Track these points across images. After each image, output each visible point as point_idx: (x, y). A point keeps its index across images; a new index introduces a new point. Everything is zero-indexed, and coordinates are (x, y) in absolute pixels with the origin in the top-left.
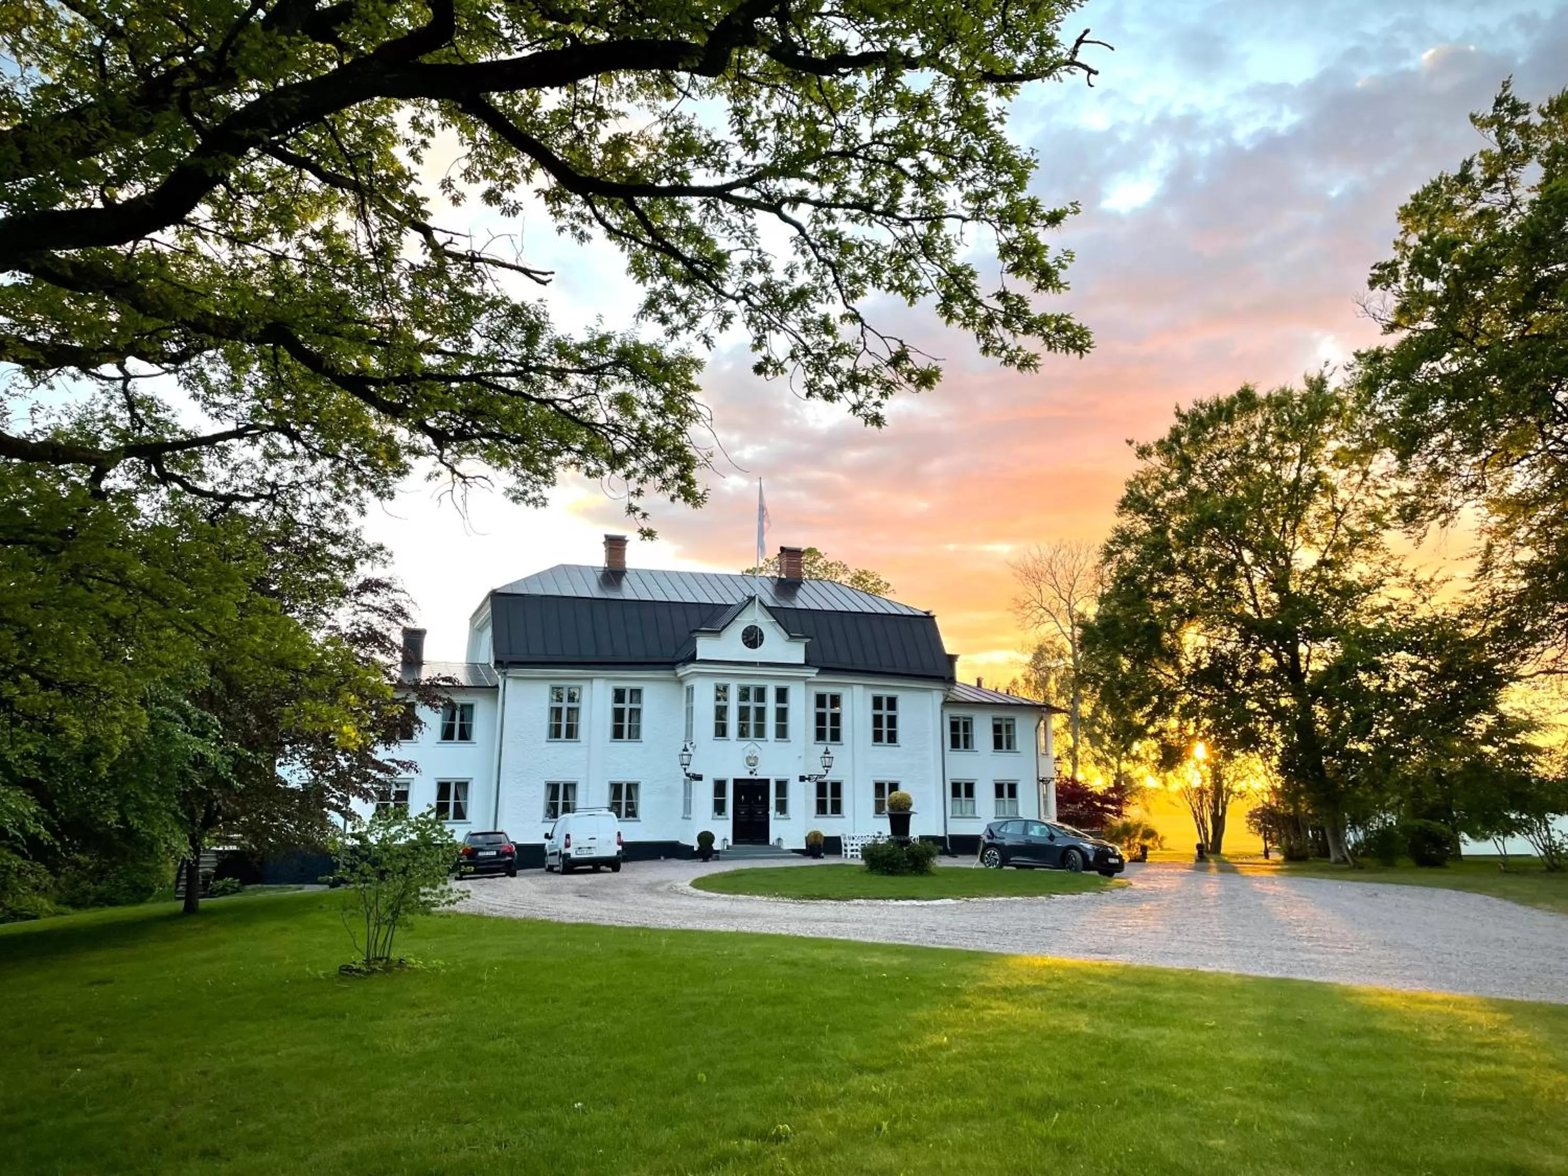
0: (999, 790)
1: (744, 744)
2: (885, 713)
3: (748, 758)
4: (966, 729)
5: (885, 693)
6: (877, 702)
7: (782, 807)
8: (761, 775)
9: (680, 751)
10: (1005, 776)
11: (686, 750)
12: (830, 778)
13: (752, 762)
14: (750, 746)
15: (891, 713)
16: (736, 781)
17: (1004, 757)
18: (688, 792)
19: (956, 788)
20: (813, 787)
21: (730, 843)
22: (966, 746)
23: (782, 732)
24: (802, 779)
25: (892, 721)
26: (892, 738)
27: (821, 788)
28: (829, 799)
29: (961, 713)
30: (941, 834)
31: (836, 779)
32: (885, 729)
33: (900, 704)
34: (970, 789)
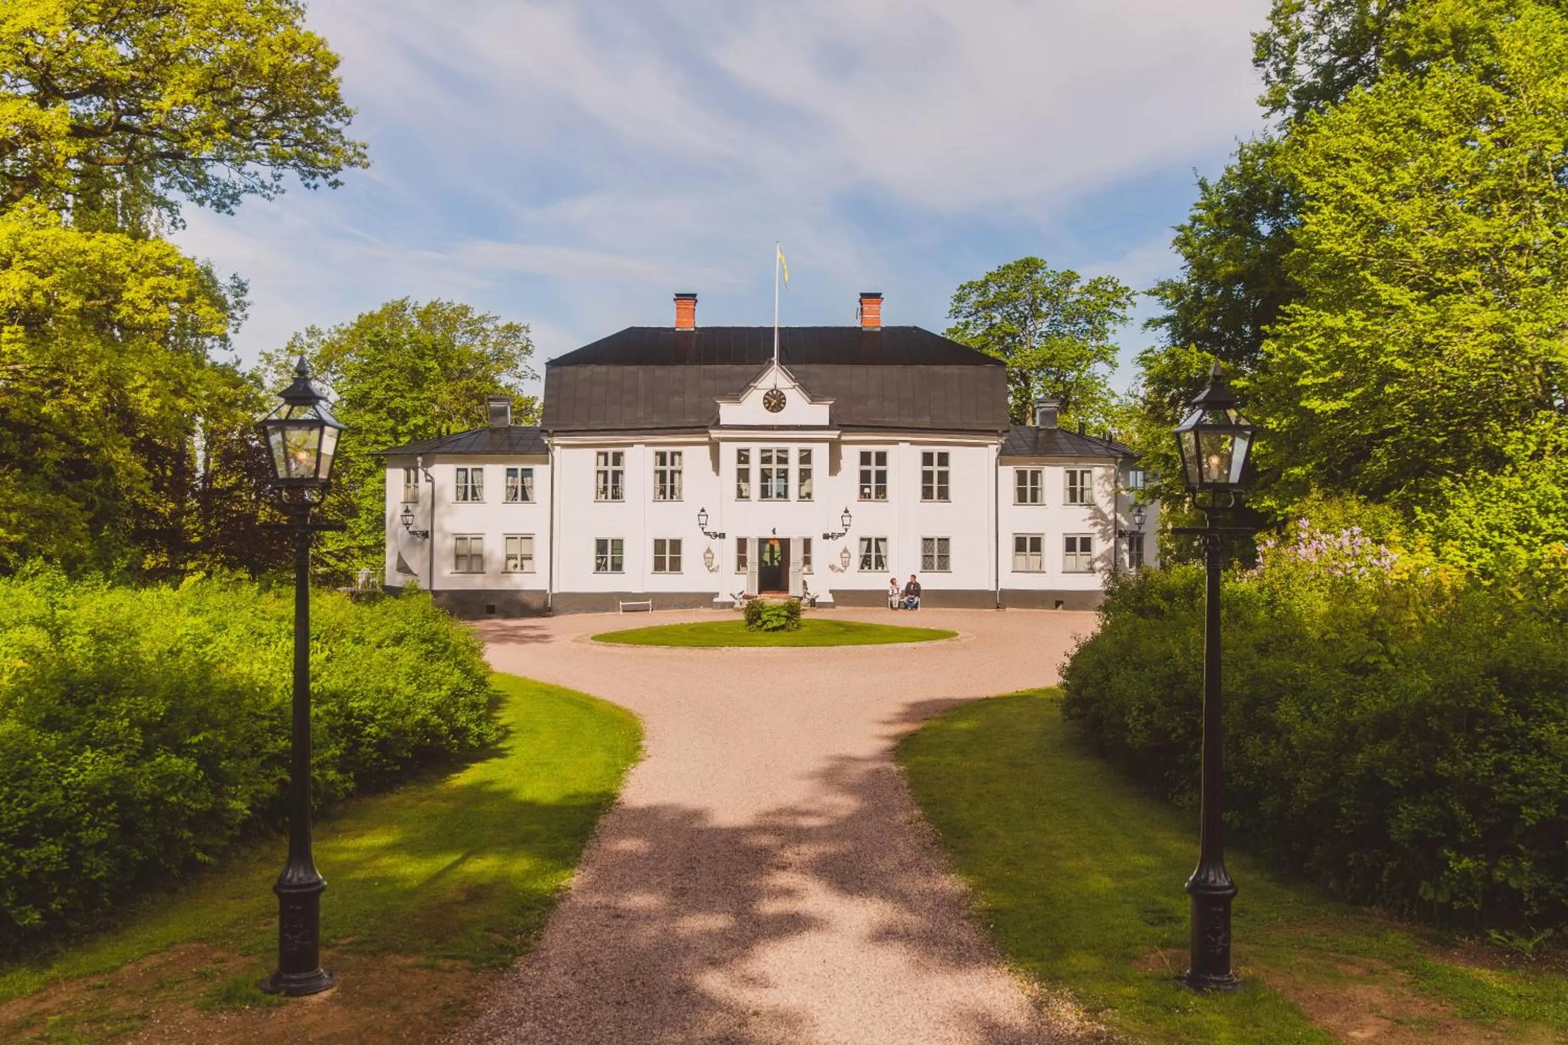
0: (1070, 544)
1: (767, 505)
2: (935, 468)
4: (1035, 483)
5: (936, 450)
6: (926, 459)
7: (805, 563)
8: (781, 534)
9: (699, 512)
10: (1079, 531)
11: (703, 510)
12: (873, 533)
14: (773, 506)
15: (943, 469)
16: (759, 540)
17: (1077, 511)
19: (1019, 542)
22: (1034, 501)
23: (805, 494)
24: (826, 537)
25: (945, 477)
26: (944, 494)
27: (866, 543)
28: (873, 554)
29: (1027, 466)
30: (994, 589)
31: (881, 535)
32: (935, 485)
34: (1036, 545)
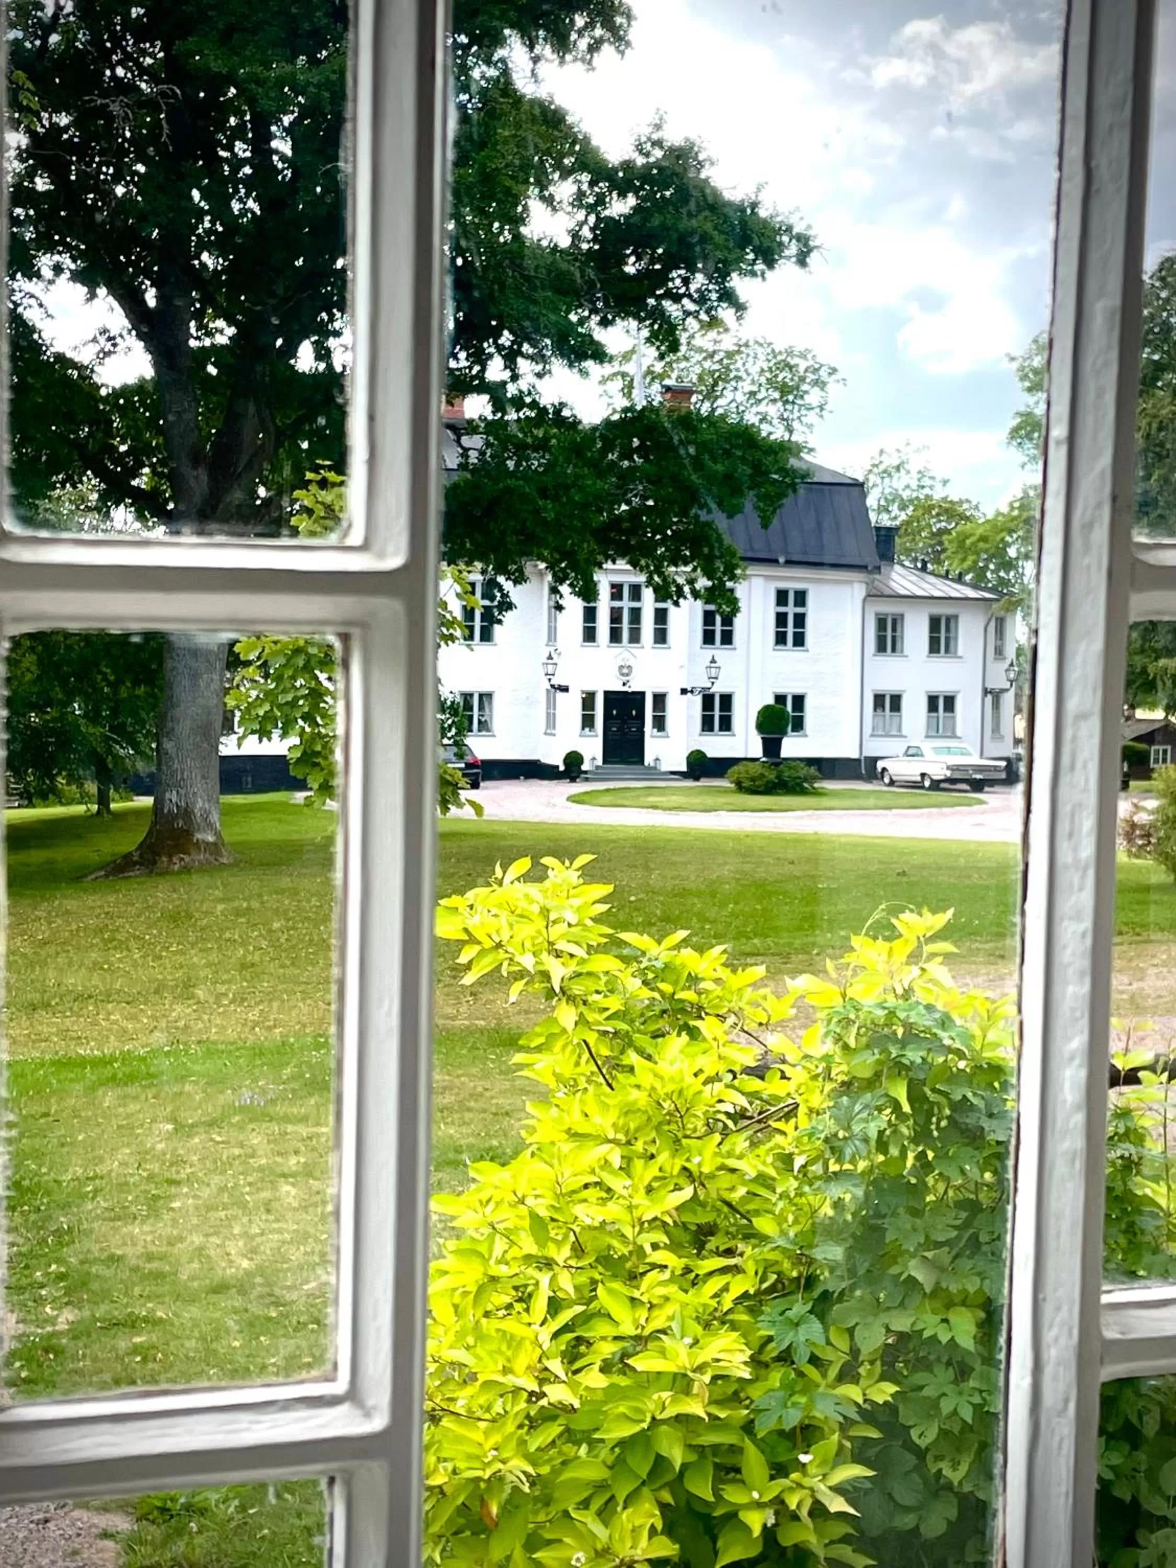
0: (933, 702)
1: (616, 650)
2: (791, 610)
3: (621, 667)
4: (894, 629)
5: (792, 586)
6: (782, 597)
7: (660, 723)
8: (635, 686)
9: (544, 660)
10: (942, 687)
11: (550, 657)
12: (719, 688)
13: (625, 671)
14: (623, 652)
15: (799, 610)
16: (607, 693)
17: (941, 664)
18: (551, 704)
19: (879, 700)
20: (698, 700)
21: (600, 762)
22: (894, 650)
23: (661, 637)
24: (684, 691)
25: (800, 620)
26: (799, 640)
27: (708, 701)
28: (717, 713)
29: (889, 608)
30: (855, 755)
31: (726, 690)
32: (790, 630)
33: (811, 599)
34: (896, 702)
